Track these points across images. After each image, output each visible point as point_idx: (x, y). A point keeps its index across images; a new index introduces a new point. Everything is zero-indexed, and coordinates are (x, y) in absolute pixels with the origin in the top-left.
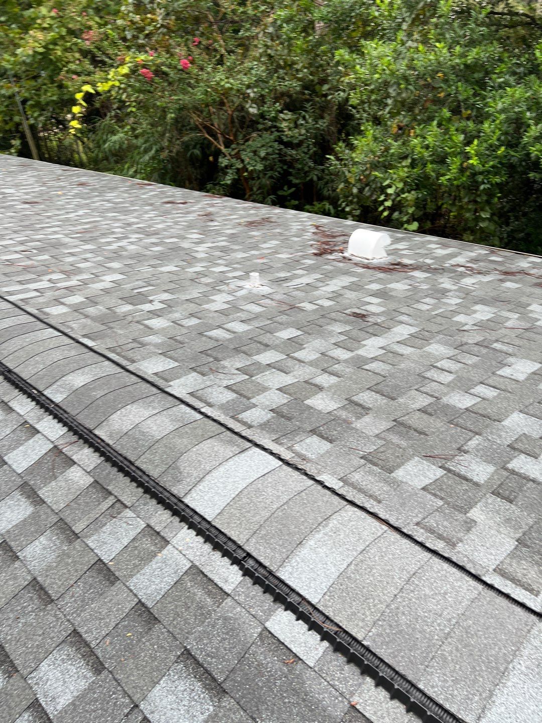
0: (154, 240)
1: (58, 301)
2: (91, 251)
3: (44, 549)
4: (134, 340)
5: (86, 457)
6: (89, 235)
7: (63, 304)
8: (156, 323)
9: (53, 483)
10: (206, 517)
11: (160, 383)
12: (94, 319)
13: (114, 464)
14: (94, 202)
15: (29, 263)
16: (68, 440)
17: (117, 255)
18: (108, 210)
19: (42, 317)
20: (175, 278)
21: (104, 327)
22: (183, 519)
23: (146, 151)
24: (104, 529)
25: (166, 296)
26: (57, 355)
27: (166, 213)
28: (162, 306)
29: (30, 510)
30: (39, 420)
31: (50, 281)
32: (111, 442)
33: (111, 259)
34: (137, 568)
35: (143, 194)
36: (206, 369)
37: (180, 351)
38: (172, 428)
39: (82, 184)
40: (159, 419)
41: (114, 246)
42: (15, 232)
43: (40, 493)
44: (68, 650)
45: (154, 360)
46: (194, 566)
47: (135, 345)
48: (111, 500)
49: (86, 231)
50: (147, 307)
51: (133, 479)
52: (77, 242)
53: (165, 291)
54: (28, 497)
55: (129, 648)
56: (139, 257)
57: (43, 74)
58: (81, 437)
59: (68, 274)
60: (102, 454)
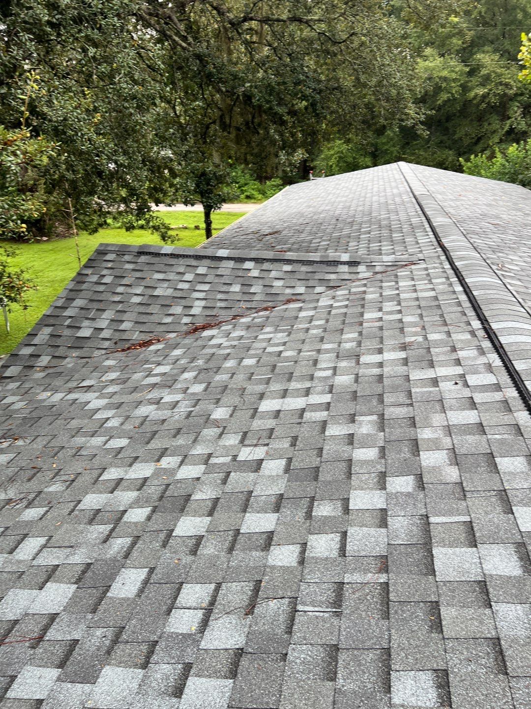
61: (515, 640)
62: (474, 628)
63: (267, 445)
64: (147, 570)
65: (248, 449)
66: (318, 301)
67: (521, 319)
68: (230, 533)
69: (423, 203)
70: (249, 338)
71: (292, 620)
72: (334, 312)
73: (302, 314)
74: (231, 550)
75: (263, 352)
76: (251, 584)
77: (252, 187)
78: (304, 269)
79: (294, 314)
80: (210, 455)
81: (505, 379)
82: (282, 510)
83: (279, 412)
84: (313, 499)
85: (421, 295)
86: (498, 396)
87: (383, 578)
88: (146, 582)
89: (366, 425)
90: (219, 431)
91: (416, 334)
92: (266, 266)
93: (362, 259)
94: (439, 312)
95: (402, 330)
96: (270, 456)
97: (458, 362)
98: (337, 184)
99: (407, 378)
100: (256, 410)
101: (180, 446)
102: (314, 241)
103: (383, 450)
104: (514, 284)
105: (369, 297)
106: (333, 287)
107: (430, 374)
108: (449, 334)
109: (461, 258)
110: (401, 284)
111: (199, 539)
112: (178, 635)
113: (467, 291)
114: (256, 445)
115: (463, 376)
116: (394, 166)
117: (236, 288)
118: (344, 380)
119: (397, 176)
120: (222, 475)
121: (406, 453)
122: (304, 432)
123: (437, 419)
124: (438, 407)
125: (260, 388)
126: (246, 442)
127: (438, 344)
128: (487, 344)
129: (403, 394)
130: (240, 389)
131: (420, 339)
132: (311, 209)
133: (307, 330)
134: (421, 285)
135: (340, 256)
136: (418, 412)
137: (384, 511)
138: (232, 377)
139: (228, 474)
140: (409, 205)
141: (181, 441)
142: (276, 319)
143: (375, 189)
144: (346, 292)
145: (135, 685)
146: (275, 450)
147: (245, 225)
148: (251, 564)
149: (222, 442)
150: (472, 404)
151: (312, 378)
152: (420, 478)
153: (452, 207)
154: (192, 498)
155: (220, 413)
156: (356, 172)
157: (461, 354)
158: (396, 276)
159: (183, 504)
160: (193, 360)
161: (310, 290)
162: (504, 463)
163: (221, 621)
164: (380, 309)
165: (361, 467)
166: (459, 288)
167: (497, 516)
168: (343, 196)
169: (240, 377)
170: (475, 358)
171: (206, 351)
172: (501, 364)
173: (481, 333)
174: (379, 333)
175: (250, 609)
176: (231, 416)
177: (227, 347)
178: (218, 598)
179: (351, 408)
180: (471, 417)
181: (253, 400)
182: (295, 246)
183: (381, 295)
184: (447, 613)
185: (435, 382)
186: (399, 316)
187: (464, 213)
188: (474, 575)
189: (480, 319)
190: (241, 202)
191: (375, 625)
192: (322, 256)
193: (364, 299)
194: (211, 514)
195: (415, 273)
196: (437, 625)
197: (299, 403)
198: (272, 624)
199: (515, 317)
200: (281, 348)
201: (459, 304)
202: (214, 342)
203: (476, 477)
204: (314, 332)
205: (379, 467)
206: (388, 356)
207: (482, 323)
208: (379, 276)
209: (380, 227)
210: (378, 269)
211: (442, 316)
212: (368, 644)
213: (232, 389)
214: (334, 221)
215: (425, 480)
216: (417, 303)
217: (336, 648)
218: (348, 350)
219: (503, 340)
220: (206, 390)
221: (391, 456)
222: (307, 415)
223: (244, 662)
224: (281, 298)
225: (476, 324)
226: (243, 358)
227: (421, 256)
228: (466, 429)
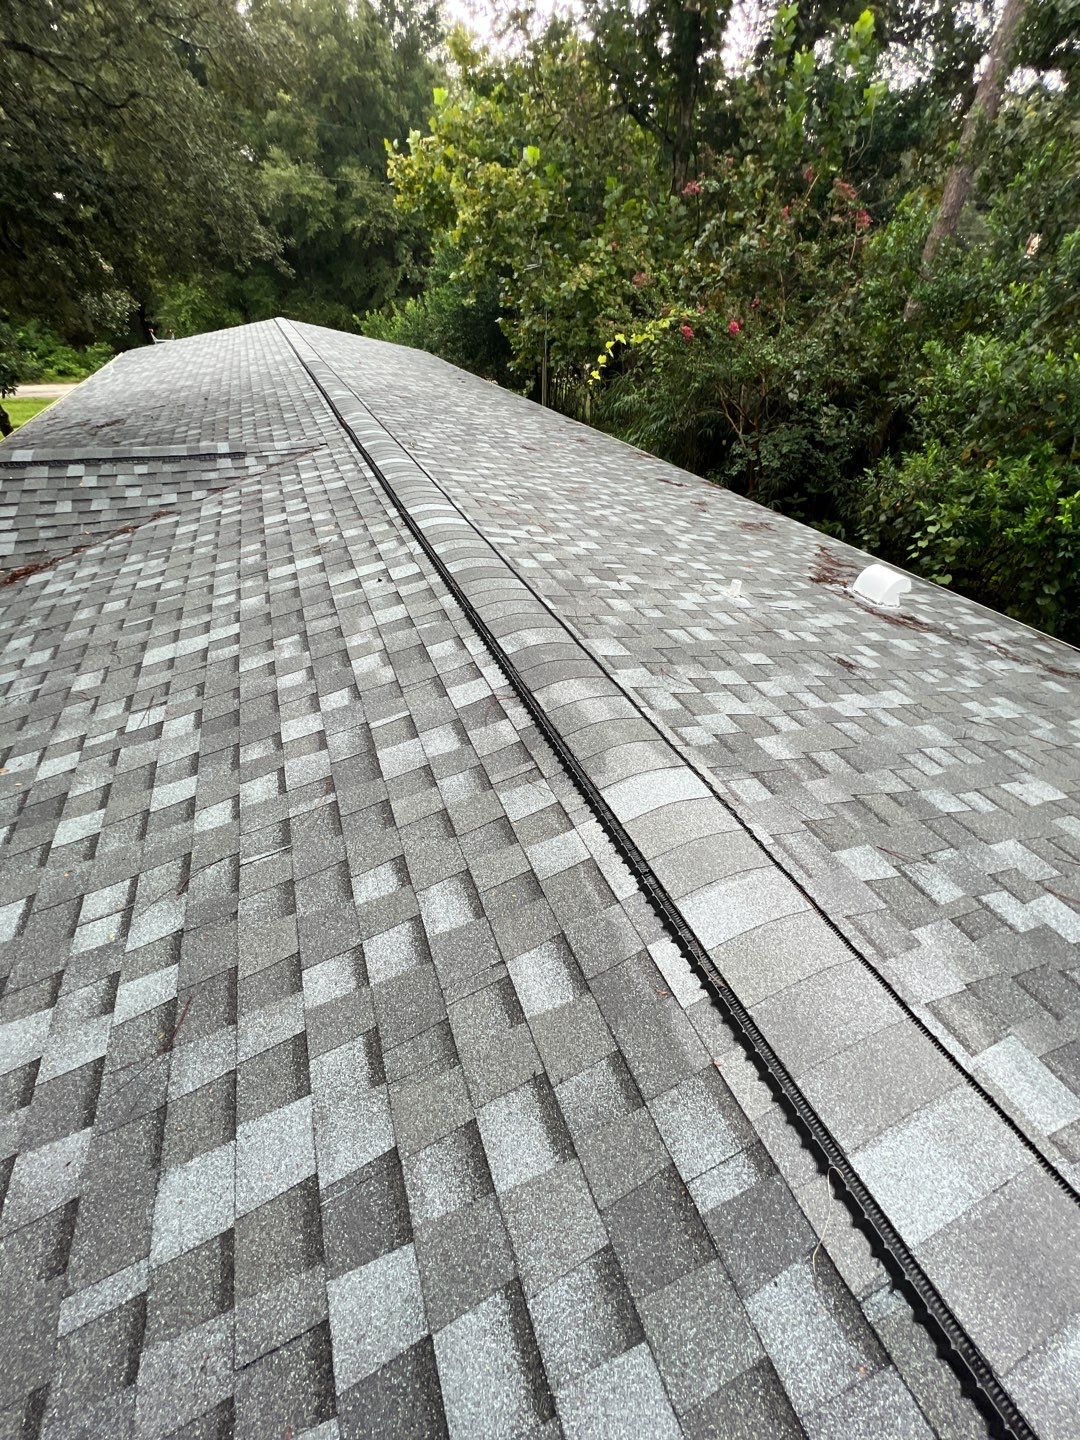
0: (638, 517)
1: (531, 555)
2: (574, 513)
3: (460, 786)
4: (593, 615)
5: (518, 714)
6: (576, 495)
7: (535, 558)
8: (619, 604)
9: (483, 729)
10: (619, 818)
11: (608, 667)
12: (560, 582)
13: (543, 732)
14: (588, 462)
15: (514, 509)
16: (506, 693)
17: (597, 523)
18: (600, 474)
19: (513, 565)
20: (650, 562)
21: (567, 593)
22: (595, 810)
23: (655, 419)
24: (517, 790)
25: (635, 579)
26: (518, 608)
27: (659, 491)
28: (629, 588)
29: (457, 745)
30: (486, 665)
31: (528, 532)
32: (546, 710)
33: (590, 526)
34: (537, 839)
35: (640, 465)
36: (656, 668)
37: (635, 641)
38: (608, 717)
39: (582, 441)
40: (598, 703)
41: (597, 513)
42: (508, 475)
43: (469, 734)
44: (456, 884)
45: (607, 641)
46: (591, 859)
47: (592, 620)
48: (530, 765)
49: (573, 490)
50: (613, 585)
51: (557, 753)
52: (563, 500)
53: (636, 574)
54: (458, 734)
55: (511, 908)
56: (618, 531)
57: (578, 314)
58: (519, 694)
59: (546, 530)
60: (535, 718)
61: (460, 805)
62: (423, 808)
63: (165, 703)
64: (24, 901)
65: (139, 716)
66: (199, 510)
67: (437, 501)
68: (138, 817)
69: (314, 372)
70: (105, 575)
71: (237, 877)
72: (223, 521)
73: (180, 530)
74: (142, 835)
75: (133, 589)
76: (179, 862)
77: (64, 356)
78: (167, 468)
79: (168, 532)
80: (83, 738)
81: (428, 566)
82: (200, 769)
83: (172, 660)
84: (237, 747)
85: (329, 486)
86: (423, 585)
87: (331, 798)
88: (26, 916)
89: (288, 648)
90: (89, 704)
91: (329, 533)
92: (105, 469)
93: (249, 448)
94: (352, 504)
95: (313, 531)
96: (171, 715)
97: (379, 557)
98: (197, 349)
99: (327, 586)
100: (139, 666)
101: (33, 739)
102: (178, 430)
103: (310, 670)
104: (428, 463)
105: (266, 496)
106: (217, 490)
107: (351, 575)
108: (365, 527)
109: (368, 438)
110: (303, 476)
111: (94, 840)
112: (91, 952)
113: (379, 476)
114: (149, 708)
115: (385, 571)
116: (270, 322)
117: (65, 507)
118: (252, 603)
119: (277, 338)
120: (108, 756)
121: (336, 665)
122: (212, 673)
123: (365, 623)
124: (363, 609)
125: (140, 636)
126: (133, 708)
127: (355, 540)
128: (406, 532)
129: (324, 604)
130: (108, 645)
131: (335, 538)
132: (164, 386)
133: (192, 550)
134: (327, 474)
135: (216, 447)
136: (342, 620)
137: (321, 733)
138: (91, 632)
139: (117, 752)
140: (296, 376)
141: (31, 732)
142: (145, 542)
143: (251, 356)
144: (237, 494)
145: (45, 1028)
146: (177, 706)
147: (63, 413)
148: (174, 840)
149: (97, 717)
150: (399, 599)
151: (210, 608)
152: (354, 689)
153: (350, 376)
154: (69, 796)
155: (85, 682)
156: (220, 331)
157: (381, 547)
158: (296, 467)
159: (59, 806)
160: (21, 621)
161: (185, 497)
162: (435, 650)
163: (148, 913)
164: (283, 510)
165: (289, 696)
166: (370, 474)
167: (434, 702)
168: (208, 366)
169: (105, 631)
170: (396, 550)
171: (41, 604)
172: (422, 551)
173: (399, 521)
174: (285, 539)
175: (184, 886)
176: (103, 681)
177: (75, 593)
178: (138, 892)
179: (266, 633)
180: (398, 612)
181: (132, 654)
182: (151, 439)
183: (281, 491)
184: (397, 806)
185: (357, 583)
186: (306, 516)
187: (367, 384)
188: (420, 761)
189: (396, 506)
190: (50, 381)
191: (329, 846)
192: (189, 449)
193: (260, 500)
194: (103, 805)
195: (317, 460)
196: (390, 820)
197: (200, 642)
198: (214, 890)
199: (431, 499)
200: (159, 580)
201: (372, 492)
202: (49, 589)
203: (411, 671)
204: (202, 550)
205: (309, 689)
206: (301, 564)
207: (398, 510)
208: (275, 469)
209: (266, 405)
210: (272, 460)
211: (355, 508)
212: (326, 864)
213: (95, 647)
214: (201, 401)
215: (360, 688)
216: (326, 497)
217: (292, 882)
218: (250, 567)
219: (421, 525)
220: (53, 657)
221: (320, 674)
222: (212, 655)
223: (187, 941)
224: (142, 513)
225: (393, 512)
226: (103, 603)
227: (321, 440)
228: (396, 626)
